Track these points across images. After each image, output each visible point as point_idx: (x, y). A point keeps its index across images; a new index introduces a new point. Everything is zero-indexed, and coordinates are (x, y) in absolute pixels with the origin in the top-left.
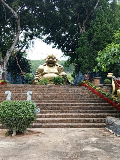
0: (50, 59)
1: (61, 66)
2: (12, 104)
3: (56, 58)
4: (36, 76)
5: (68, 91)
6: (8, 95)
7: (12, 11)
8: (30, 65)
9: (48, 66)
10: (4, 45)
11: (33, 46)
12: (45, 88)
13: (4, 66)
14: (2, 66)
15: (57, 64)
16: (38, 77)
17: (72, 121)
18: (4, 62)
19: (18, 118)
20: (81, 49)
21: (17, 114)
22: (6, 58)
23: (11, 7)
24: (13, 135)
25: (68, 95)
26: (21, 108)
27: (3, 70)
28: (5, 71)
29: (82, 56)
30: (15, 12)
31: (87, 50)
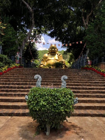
0: (52, 49)
1: (61, 54)
2: (46, 93)
3: (57, 49)
4: (42, 62)
5: (79, 74)
6: (38, 80)
7: (28, 6)
8: (38, 53)
9: (51, 54)
10: (19, 38)
11: (40, 39)
12: (57, 71)
13: (20, 53)
14: (19, 52)
15: (58, 53)
16: (43, 63)
17: (100, 108)
18: (21, 50)
19: (56, 112)
20: (89, 37)
21: (54, 107)
22: (22, 46)
23: (27, 3)
24: (47, 133)
25: (80, 78)
26: (59, 99)
27: (20, 56)
28: (21, 57)
29: (90, 43)
30: (30, 7)
31: (95, 38)
